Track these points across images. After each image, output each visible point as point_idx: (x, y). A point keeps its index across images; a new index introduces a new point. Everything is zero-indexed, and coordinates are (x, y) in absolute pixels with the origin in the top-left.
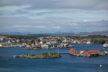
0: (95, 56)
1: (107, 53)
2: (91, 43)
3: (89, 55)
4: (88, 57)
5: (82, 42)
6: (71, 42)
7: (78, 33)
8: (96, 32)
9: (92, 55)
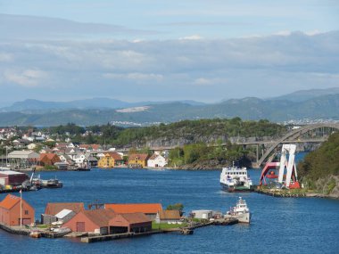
0: (129, 237)
1: (204, 216)
2: (169, 163)
3: (97, 231)
4: (86, 240)
5: (125, 161)
6: (56, 158)
7: (142, 108)
8: (240, 100)
9: (115, 229)
